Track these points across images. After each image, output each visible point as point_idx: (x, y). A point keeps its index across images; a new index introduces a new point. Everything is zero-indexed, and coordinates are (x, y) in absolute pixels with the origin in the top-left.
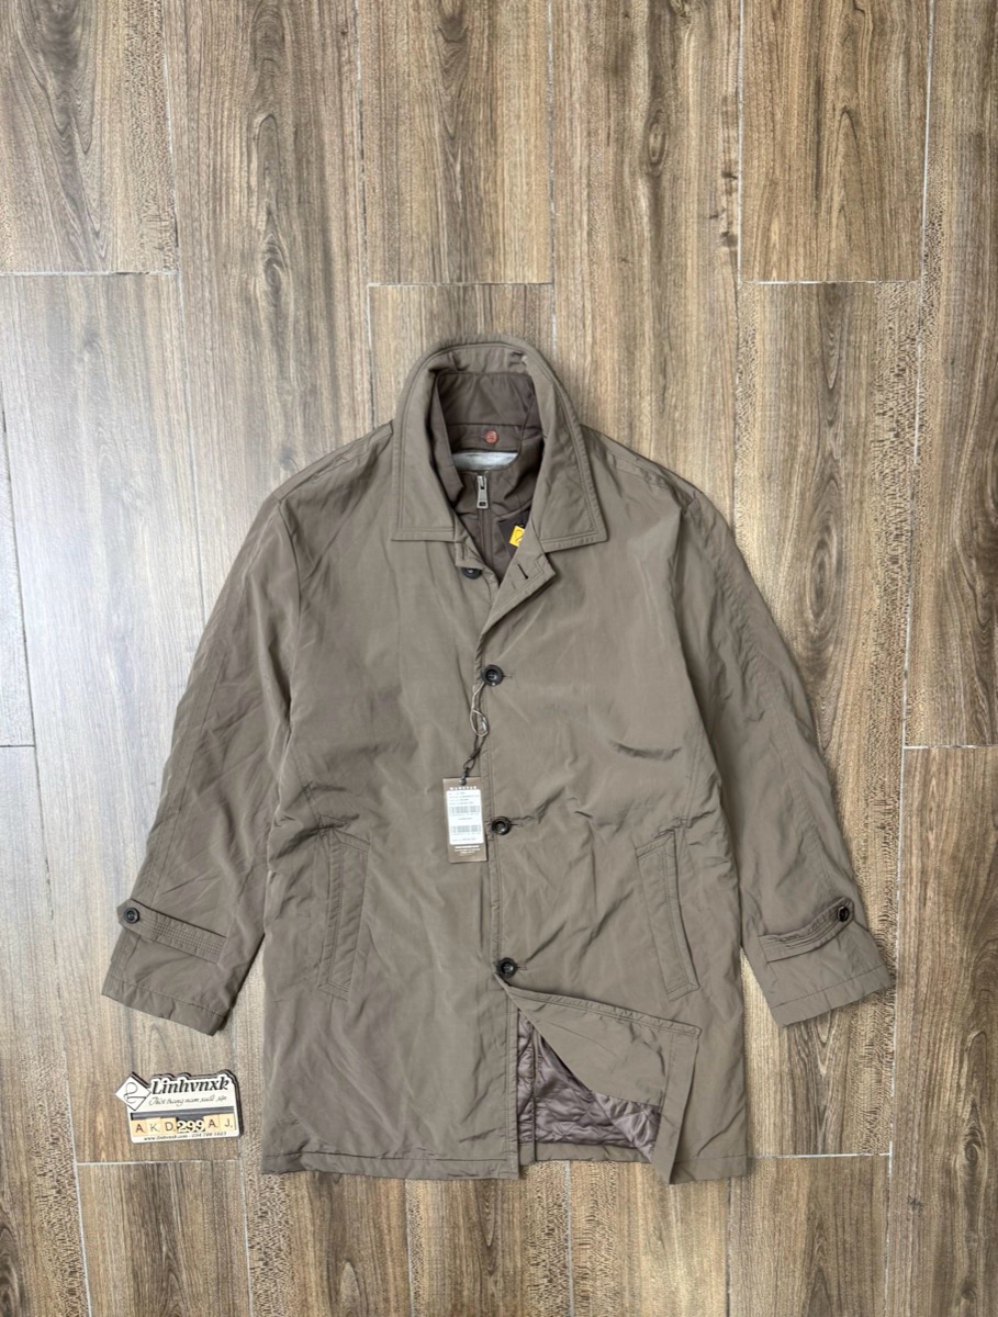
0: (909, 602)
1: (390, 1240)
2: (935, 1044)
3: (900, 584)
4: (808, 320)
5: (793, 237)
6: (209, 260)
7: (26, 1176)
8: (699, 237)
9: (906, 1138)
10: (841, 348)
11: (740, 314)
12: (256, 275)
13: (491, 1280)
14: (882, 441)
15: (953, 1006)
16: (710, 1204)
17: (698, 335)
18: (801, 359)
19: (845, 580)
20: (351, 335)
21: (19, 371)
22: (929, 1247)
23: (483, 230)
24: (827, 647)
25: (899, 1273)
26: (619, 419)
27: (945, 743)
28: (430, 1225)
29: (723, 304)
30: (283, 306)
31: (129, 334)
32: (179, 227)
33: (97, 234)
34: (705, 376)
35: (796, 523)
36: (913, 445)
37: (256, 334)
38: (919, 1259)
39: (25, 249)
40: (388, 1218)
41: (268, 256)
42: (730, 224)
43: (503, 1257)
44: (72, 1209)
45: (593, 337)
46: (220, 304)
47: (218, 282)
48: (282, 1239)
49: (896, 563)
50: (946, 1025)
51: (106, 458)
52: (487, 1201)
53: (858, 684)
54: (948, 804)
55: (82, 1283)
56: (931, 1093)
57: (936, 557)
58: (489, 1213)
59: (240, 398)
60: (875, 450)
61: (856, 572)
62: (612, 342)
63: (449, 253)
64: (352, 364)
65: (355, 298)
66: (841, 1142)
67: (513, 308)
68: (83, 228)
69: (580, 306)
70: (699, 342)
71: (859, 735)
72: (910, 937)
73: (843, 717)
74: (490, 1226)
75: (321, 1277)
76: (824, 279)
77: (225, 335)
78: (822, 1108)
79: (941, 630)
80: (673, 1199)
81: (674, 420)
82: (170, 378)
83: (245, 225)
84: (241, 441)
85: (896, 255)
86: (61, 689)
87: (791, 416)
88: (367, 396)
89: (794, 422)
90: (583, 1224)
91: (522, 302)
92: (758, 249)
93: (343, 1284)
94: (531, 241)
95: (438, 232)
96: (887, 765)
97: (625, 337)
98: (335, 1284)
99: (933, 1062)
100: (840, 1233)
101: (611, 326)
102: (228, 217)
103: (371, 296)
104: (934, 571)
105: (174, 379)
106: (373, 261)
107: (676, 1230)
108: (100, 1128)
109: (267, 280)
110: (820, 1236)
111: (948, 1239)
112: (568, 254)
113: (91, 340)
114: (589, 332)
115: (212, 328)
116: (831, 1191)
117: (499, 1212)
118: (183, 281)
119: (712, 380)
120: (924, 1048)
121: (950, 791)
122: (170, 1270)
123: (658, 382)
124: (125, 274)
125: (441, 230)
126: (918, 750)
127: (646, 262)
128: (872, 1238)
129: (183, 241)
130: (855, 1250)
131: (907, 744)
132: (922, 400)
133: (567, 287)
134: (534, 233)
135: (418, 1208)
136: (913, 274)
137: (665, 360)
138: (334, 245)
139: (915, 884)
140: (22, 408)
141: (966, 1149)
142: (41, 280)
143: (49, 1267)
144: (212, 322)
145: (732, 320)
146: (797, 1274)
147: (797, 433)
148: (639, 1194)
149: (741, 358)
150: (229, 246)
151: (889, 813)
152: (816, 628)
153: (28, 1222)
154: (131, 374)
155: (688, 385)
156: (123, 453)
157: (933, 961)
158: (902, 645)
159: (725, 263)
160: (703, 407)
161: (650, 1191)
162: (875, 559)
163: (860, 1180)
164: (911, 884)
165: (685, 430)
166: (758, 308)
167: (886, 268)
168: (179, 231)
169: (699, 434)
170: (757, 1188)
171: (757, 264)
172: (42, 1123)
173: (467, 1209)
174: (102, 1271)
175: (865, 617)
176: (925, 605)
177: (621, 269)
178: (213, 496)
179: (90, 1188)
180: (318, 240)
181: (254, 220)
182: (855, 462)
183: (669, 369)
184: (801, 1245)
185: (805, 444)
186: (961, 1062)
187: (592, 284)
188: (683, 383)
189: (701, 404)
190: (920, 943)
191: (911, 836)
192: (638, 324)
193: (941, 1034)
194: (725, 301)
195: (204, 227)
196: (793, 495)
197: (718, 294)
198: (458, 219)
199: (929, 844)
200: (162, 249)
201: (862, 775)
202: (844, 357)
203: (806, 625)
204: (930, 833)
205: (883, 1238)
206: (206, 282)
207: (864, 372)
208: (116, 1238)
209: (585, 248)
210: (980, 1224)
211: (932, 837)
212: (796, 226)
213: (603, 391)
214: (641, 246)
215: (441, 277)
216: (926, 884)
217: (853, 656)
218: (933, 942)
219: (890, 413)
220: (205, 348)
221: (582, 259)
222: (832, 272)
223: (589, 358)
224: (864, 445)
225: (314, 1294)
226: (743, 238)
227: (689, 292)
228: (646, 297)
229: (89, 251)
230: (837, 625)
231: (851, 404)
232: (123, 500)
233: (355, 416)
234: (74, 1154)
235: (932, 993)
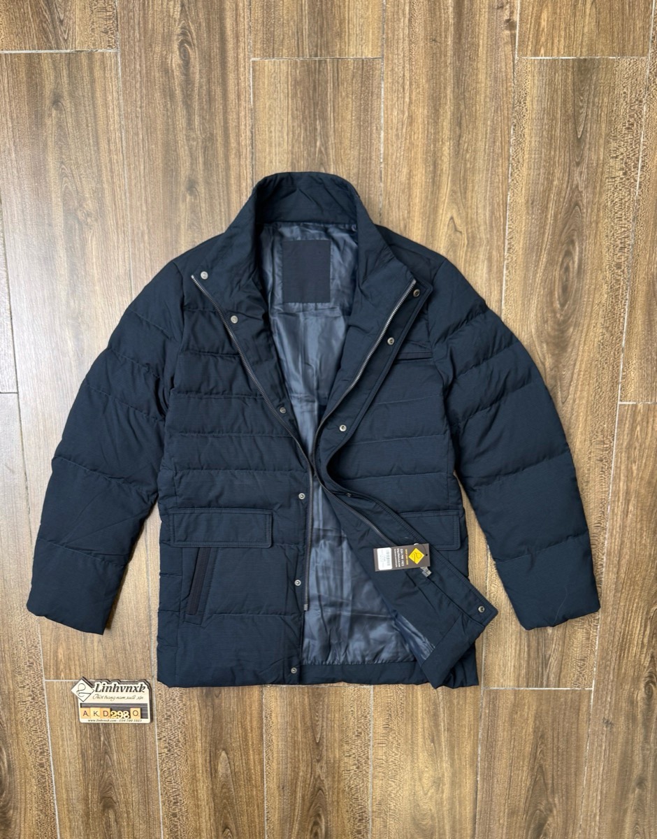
0: (628, 297)
1: (252, 736)
2: (628, 614)
3: (622, 283)
4: (566, 86)
5: (557, 24)
6: (140, 41)
7: (12, 688)
8: (489, 23)
9: (604, 678)
10: (588, 107)
11: (516, 82)
12: (172, 53)
13: (318, 766)
14: (615, 178)
15: (642, 587)
16: (467, 719)
17: (486, 97)
18: (559, 116)
19: (583, 280)
20: (239, 96)
21: (7, 124)
22: (616, 753)
23: (334, 17)
24: (568, 329)
25: (595, 770)
26: (426, 158)
27: (647, 400)
28: (279, 727)
29: (504, 74)
30: (191, 75)
31: (83, 96)
32: (119, 16)
33: (61, 22)
34: (489, 128)
35: (550, 237)
36: (636, 181)
37: (172, 96)
38: (608, 761)
39: (12, 34)
40: (251, 722)
41: (181, 38)
42: (512, 13)
43: (327, 750)
44: (42, 710)
45: (410, 98)
46: (147, 73)
47: (146, 57)
48: (180, 734)
49: (619, 268)
50: (636, 600)
51: (67, 187)
52: (317, 712)
53: (589, 356)
54: (647, 444)
55: (48, 760)
56: (623, 646)
57: (648, 264)
58: (318, 721)
59: (160, 144)
60: (608, 185)
61: (591, 274)
62: (423, 102)
63: (309, 35)
64: (239, 118)
65: (242, 69)
66: (559, 680)
67: (353, 76)
68: (51, 17)
69: (401, 75)
70: (485, 102)
71: (588, 393)
72: (615, 539)
73: (578, 380)
74: (319, 729)
75: (206, 760)
76: (579, 54)
77: (150, 97)
78: (548, 656)
79: (649, 318)
80: (442, 715)
81: (466, 160)
82: (112, 128)
83: (165, 15)
84: (160, 174)
85: (632, 37)
86: (36, 353)
87: (550, 158)
88: (248, 142)
89: (552, 163)
90: (381, 730)
91: (360, 72)
92: (532, 32)
93: (220, 765)
94: (368, 26)
95: (302, 19)
96: (606, 415)
97: (433, 98)
98: (215, 765)
99: (626, 626)
100: (555, 742)
101: (423, 89)
102: (153, 8)
103: (253, 67)
104: (647, 274)
105: (114, 130)
106: (255, 42)
107: (444, 737)
108: (60, 656)
109: (180, 55)
110: (542, 743)
111: (630, 747)
112: (394, 35)
113: (56, 101)
114: (407, 95)
115: (141, 92)
116: (550, 713)
117: (325, 720)
118: (121, 57)
119: (494, 130)
120: (620, 616)
121: (650, 435)
122: (106, 753)
123: (455, 132)
124: (81, 51)
125: (304, 18)
126: (629, 405)
127: (450, 42)
128: (577, 746)
129: (121, 27)
130: (565, 753)
131: (621, 401)
132: (645, 147)
133: (392, 60)
134: (370, 20)
135: (271, 715)
136: (643, 52)
137: (461, 116)
138: (228, 29)
139: (621, 501)
140: (9, 150)
141: (645, 687)
142: (23, 56)
143: (27, 749)
144: (141, 87)
145: (510, 86)
146: (525, 768)
147: (553, 170)
148: (420, 711)
149: (514, 115)
150: (153, 30)
151: (606, 450)
152: (561, 315)
153: (13, 718)
154: (84, 125)
155: (477, 134)
156: (79, 184)
157: (630, 556)
158: (621, 328)
159: (507, 43)
160: (487, 150)
161: (427, 709)
162: (605, 265)
163: (571, 707)
164: (618, 501)
165: (473, 167)
166: (529, 77)
167: (624, 46)
168: (119, 19)
169: (483, 171)
170: (501, 709)
171: (530, 43)
172: (22, 652)
173: (303, 717)
174: (61, 752)
175: (596, 307)
176: (639, 299)
177: (432, 48)
178: (140, 215)
179: (54, 696)
180: (216, 26)
181: (171, 10)
182: (594, 193)
183: (464, 122)
184: (528, 749)
185: (558, 179)
186: (646, 627)
187: (410, 59)
188: (473, 133)
189: (485, 149)
190: (622, 542)
191: (620, 467)
192: (443, 88)
193: (633, 607)
194: (506, 72)
195: (136, 15)
196: (549, 216)
197: (501, 66)
198: (316, 10)
199: (632, 473)
200: (107, 33)
201: (589, 423)
202: (590, 114)
203: (554, 312)
204: (634, 465)
205: (585, 746)
206: (137, 57)
207: (603, 126)
208: (71, 730)
209: (406, 32)
210: (652, 739)
211: (635, 468)
212: (560, 15)
213: (416, 138)
214: (446, 30)
215: (303, 53)
216: (629, 501)
217: (586, 335)
218: (631, 542)
219: (621, 157)
220: (136, 107)
221: (404, 40)
222: (584, 50)
223: (406, 114)
224: (601, 180)
225: (201, 771)
226: (520, 24)
227: (479, 65)
228: (449, 69)
229: (56, 34)
230: (576, 312)
231: (593, 149)
232: (78, 219)
233: (240, 156)
234: (43, 673)
235: (628, 578)
